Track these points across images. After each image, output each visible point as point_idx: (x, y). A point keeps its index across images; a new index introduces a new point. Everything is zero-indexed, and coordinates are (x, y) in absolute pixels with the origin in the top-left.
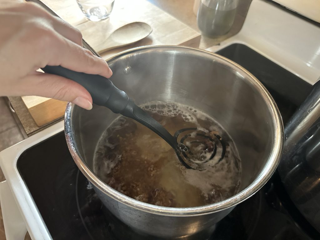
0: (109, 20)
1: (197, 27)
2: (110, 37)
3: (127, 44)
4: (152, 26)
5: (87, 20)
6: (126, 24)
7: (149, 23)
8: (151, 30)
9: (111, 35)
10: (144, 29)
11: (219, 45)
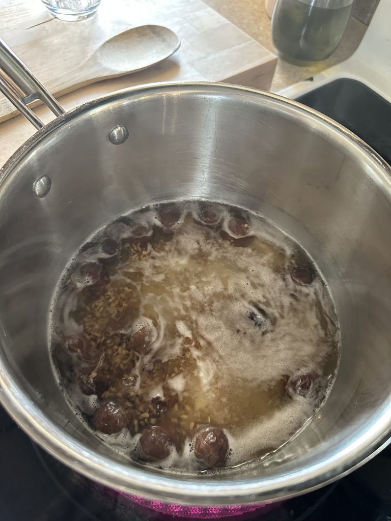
0: (96, 18)
1: (270, 41)
2: (94, 57)
3: (128, 72)
4: (179, 35)
5: (52, 17)
6: (130, 28)
7: (175, 29)
8: (178, 45)
9: (96, 51)
10: (164, 41)
11: (311, 79)
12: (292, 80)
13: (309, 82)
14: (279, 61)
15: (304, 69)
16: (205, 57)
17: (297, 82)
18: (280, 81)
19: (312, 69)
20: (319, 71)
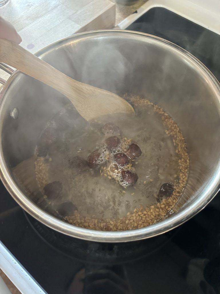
11: (136, 12)
12: (126, 14)
13: (135, 14)
14: (117, 5)
15: (131, 7)
16: (75, 13)
17: (129, 15)
18: (120, 17)
19: (136, 6)
20: (140, 6)
